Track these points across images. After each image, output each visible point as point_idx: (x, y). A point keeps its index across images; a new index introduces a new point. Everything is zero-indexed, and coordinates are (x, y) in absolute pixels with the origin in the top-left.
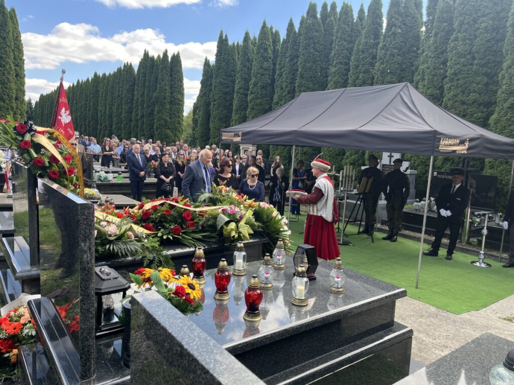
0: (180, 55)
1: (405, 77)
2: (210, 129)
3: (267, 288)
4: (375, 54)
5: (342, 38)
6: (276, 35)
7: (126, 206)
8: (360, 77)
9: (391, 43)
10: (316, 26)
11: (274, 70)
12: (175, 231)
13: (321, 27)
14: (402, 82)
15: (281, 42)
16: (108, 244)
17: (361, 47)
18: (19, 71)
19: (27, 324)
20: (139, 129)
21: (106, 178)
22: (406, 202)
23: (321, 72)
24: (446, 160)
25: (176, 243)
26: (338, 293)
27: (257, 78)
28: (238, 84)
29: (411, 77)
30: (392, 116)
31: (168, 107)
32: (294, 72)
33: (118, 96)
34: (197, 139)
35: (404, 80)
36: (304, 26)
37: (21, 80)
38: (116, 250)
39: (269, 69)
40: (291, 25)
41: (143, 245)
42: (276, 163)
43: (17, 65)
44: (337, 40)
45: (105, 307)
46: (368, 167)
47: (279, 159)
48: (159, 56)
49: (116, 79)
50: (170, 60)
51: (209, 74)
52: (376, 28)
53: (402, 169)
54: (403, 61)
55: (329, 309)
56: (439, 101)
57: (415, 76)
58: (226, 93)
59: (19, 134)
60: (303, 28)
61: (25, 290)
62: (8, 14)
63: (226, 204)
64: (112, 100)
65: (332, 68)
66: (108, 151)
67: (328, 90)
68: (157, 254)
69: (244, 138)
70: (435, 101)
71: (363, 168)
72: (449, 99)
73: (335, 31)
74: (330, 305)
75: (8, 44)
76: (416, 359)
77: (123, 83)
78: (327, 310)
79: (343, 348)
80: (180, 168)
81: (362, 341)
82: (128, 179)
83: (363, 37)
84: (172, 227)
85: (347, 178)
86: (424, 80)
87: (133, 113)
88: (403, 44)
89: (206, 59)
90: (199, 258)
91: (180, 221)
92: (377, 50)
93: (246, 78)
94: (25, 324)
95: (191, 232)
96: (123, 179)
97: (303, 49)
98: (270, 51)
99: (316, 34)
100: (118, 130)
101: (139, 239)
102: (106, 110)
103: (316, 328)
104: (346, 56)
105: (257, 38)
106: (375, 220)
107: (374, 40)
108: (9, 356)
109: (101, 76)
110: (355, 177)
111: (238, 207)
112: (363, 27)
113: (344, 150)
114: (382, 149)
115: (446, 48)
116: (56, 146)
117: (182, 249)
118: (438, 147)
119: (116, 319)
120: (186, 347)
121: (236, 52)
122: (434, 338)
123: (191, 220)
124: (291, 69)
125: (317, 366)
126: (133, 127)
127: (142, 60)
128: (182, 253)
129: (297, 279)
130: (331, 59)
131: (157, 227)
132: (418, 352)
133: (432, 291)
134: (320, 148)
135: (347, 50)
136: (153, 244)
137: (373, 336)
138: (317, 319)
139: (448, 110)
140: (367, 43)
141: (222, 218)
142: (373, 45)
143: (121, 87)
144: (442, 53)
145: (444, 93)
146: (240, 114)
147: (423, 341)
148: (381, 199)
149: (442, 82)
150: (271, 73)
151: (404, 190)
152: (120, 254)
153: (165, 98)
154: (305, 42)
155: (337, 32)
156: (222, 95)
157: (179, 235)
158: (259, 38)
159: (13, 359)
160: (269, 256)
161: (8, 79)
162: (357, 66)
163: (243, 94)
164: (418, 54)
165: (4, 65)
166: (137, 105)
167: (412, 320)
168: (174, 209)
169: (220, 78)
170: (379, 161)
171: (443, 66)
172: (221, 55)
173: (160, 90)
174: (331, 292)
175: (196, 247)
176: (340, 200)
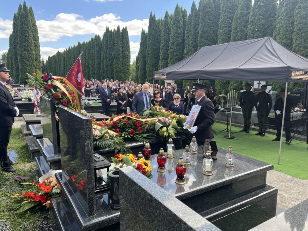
0: (127, 28)
1: (267, 33)
2: (146, 72)
3: (187, 165)
4: (247, 20)
5: (226, 11)
6: (185, 12)
7: (103, 119)
8: (238, 35)
9: (258, 12)
10: (210, 5)
11: (184, 34)
12: (131, 133)
13: (213, 5)
14: (266, 36)
15: (188, 16)
16: (95, 141)
17: (238, 16)
18: (36, 43)
19: (54, 186)
20: (105, 74)
21: (88, 103)
22: (270, 112)
23: (213, 33)
24: (296, 84)
25: (133, 140)
26: (231, 167)
27: (174, 40)
28: (162, 43)
29: (271, 33)
30: (261, 58)
31: (121, 60)
32: (196, 34)
33: (92, 55)
34: (139, 78)
35: (267, 35)
36: (202, 5)
37: (38, 49)
38: (100, 145)
39: (181, 33)
40: (194, 5)
41: (115, 141)
42: (188, 90)
43: (35, 40)
44: (223, 12)
45: (98, 176)
46: (245, 90)
47: (189, 88)
48: (115, 30)
49: (91, 45)
50: (121, 32)
51: (145, 38)
52: (248, 3)
53: (267, 91)
54: (266, 23)
55: (225, 177)
56: (290, 47)
57: (274, 32)
58: (155, 50)
59: (45, 81)
60: (201, 7)
61: (52, 168)
62: (29, 11)
63: (160, 117)
64: (89, 57)
65: (220, 30)
66: (89, 88)
67: (218, 44)
68: (122, 146)
69: (168, 76)
70: (288, 47)
71: (242, 91)
72: (296, 46)
73: (221, 7)
74: (226, 175)
75: (29, 28)
76: (280, 207)
77: (95, 47)
78: (224, 178)
79: (235, 200)
80: (130, 96)
81: (246, 196)
82: (101, 103)
83: (240, 10)
84: (130, 131)
85: (232, 97)
86: (280, 34)
87: (101, 65)
88: (266, 12)
89: (143, 30)
90: (147, 148)
91: (134, 127)
92: (249, 17)
93: (167, 40)
94: (53, 187)
95: (140, 133)
96: (98, 104)
97: (202, 19)
98: (181, 22)
99: (209, 9)
100: (93, 75)
101: (112, 138)
102: (85, 63)
103: (219, 188)
104: (229, 22)
105: (173, 15)
106: (250, 123)
107: (247, 11)
108: (45, 205)
109: (82, 43)
110: (237, 97)
111: (167, 118)
112: (239, 3)
113: (229, 81)
114: (253, 79)
115: (293, 14)
116: (65, 87)
117: (136, 143)
118: (291, 76)
119: (104, 183)
120: (154, 196)
121: (161, 24)
122: (291, 194)
123: (140, 126)
124: (195, 32)
125: (220, 210)
126: (102, 73)
127: (105, 33)
128: (136, 145)
129: (205, 160)
130: (220, 25)
131: (121, 131)
132: (280, 203)
133: (288, 166)
134: (214, 80)
135: (229, 18)
136: (120, 141)
137: (253, 193)
138: (219, 183)
139: (296, 53)
140: (242, 13)
141: (158, 124)
142: (246, 14)
143: (94, 50)
144: (291, 17)
145: (293, 42)
146: (164, 62)
147: (284, 196)
148: (254, 110)
149: (291, 35)
150: (182, 36)
151: (268, 104)
152: (102, 147)
153: (119, 55)
154: (203, 15)
155: (223, 8)
156: (153, 51)
157: (134, 135)
158: (174, 15)
159: (48, 206)
160: (188, 146)
161: (31, 48)
162: (236, 28)
163: (165, 50)
164: (275, 18)
165: (28, 41)
166: (103, 60)
167: (276, 184)
168: (130, 120)
169: (151, 40)
170: (252, 86)
171: (291, 25)
172: (151, 27)
173: (116, 50)
174: (226, 167)
175: (144, 142)
176: (228, 111)
